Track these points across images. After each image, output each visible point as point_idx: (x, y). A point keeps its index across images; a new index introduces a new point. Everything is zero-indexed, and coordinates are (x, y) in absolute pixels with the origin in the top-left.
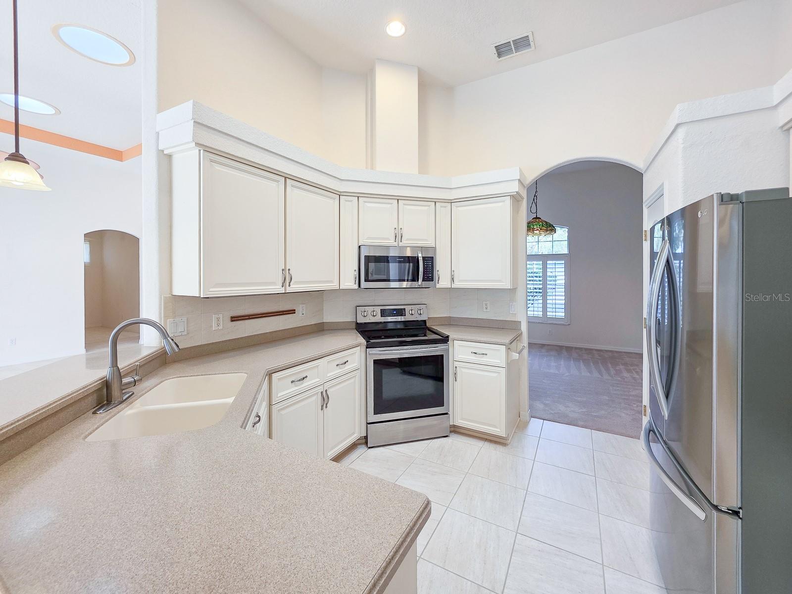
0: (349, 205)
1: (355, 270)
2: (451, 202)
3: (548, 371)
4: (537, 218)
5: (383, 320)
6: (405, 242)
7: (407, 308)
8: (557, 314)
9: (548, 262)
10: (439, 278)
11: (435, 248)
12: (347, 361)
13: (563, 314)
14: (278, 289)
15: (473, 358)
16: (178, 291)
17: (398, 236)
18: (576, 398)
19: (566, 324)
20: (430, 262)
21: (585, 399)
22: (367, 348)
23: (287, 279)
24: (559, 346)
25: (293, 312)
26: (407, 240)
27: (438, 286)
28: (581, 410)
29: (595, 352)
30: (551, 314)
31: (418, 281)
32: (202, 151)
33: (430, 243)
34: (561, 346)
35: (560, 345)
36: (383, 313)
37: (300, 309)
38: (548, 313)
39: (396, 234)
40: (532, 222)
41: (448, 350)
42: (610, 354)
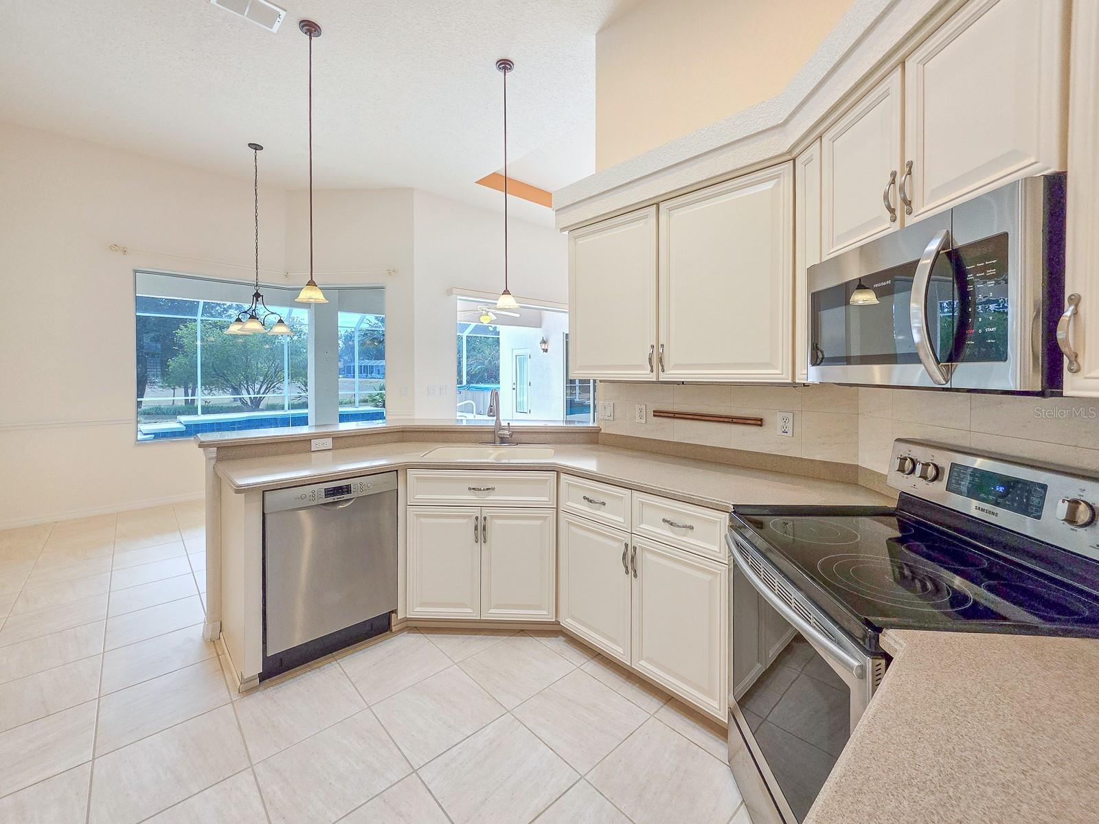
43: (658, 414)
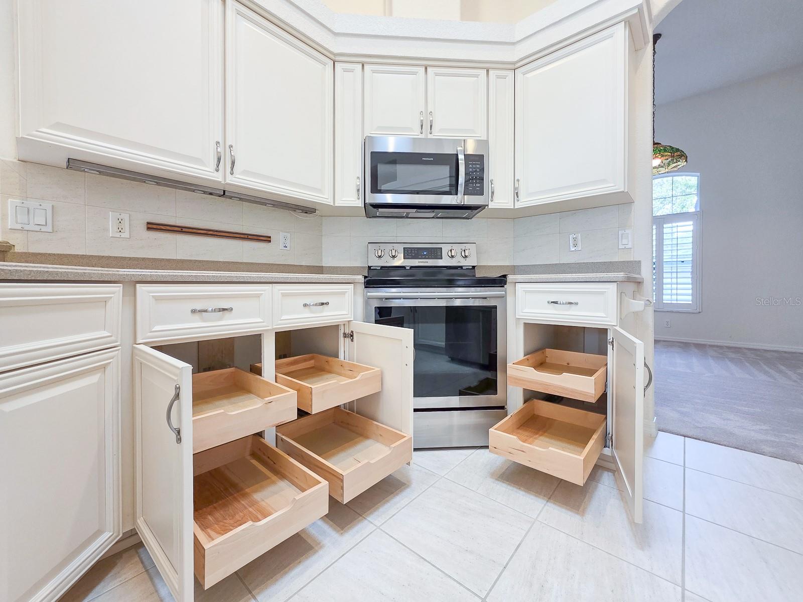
0: (349, 76)
1: (358, 178)
2: (514, 67)
3: (673, 369)
5: (408, 263)
6: (437, 134)
7: (445, 249)
8: (679, 297)
9: (665, 226)
10: (493, 193)
11: (488, 142)
12: (327, 304)
13: (690, 298)
15: (551, 311)
17: (427, 125)
18: (740, 408)
19: (695, 311)
20: (477, 163)
21: (759, 410)
22: (364, 288)
23: (225, 160)
24: (683, 343)
25: (267, 239)
26: (441, 130)
27: (492, 204)
28: (758, 427)
29: (746, 351)
30: (669, 297)
31: (457, 194)
33: (478, 136)
34: (686, 343)
35: (685, 341)
37: (278, 238)
38: (665, 297)
39: (422, 121)
41: (503, 297)
42: (776, 355)
43: (152, 227)
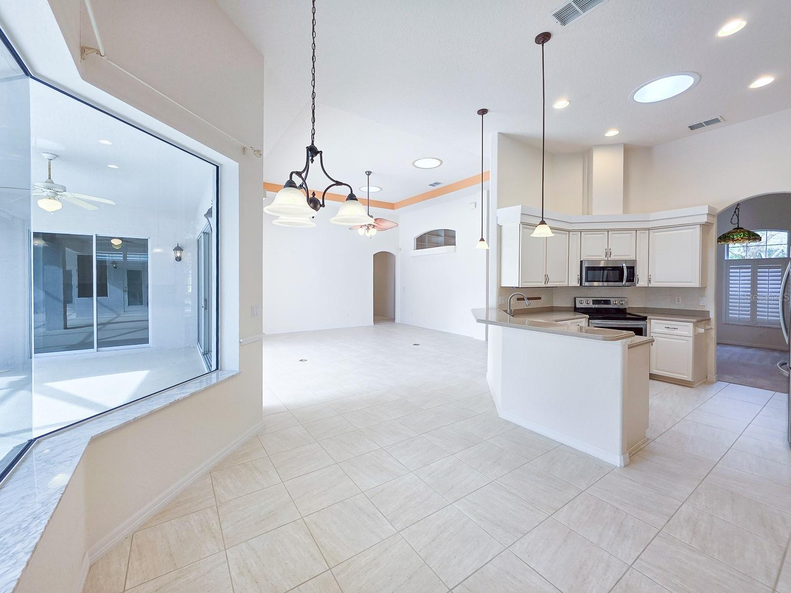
0: (575, 237)
1: (579, 275)
2: (649, 229)
4: (738, 228)
5: (594, 306)
6: (613, 258)
7: (612, 300)
10: (638, 280)
11: (636, 260)
14: (543, 285)
15: (666, 331)
16: (505, 284)
17: (608, 253)
20: (632, 269)
22: (589, 320)
23: (547, 280)
24: (772, 349)
25: (540, 298)
26: (615, 256)
27: (637, 285)
31: (622, 282)
32: (521, 225)
33: (632, 257)
36: (595, 302)
37: (543, 297)
39: (606, 252)
40: (733, 232)
41: (646, 325)
